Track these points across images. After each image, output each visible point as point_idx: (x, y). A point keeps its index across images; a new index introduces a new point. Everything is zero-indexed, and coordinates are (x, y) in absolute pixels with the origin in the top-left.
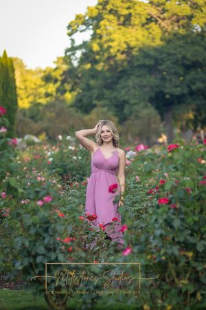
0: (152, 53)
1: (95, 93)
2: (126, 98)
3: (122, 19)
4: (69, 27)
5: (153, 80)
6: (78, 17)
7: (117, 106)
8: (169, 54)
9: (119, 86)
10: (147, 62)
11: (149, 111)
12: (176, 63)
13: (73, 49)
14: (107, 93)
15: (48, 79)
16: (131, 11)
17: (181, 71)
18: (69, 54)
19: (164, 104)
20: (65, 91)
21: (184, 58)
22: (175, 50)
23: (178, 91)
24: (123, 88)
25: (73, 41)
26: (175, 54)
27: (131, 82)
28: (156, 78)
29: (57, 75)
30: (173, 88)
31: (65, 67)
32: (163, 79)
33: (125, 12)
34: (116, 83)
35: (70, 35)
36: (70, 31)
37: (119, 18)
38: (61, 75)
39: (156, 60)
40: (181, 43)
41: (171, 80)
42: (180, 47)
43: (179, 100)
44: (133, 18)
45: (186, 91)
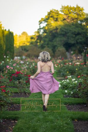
0: (64, 30)
1: (46, 43)
2: (56, 44)
3: (55, 19)
4: (39, 22)
5: (65, 39)
6: (42, 19)
7: (53, 47)
8: (70, 31)
9: (54, 41)
10: (63, 33)
11: (62, 49)
12: (72, 33)
13: (40, 29)
14: (50, 43)
15: (32, 38)
16: (58, 17)
17: (74, 36)
19: (68, 46)
20: (37, 42)
21: (75, 32)
22: (72, 29)
23: (73, 42)
24: (55, 41)
25: (40, 26)
26: (72, 31)
27: (58, 39)
29: (35, 37)
30: (72, 41)
31: (37, 34)
32: (68, 38)
33: (56, 17)
34: (53, 39)
35: (39, 24)
36: (40, 23)
37: (54, 19)
38: (36, 37)
39: (66, 32)
40: (74, 27)
41: (70, 39)
42: (74, 28)
43: (73, 45)
44: (58, 19)
45: (75, 42)
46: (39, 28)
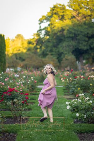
0: (73, 31)
1: (49, 49)
2: (62, 51)
3: (61, 17)
4: (40, 20)
5: (73, 43)
6: (43, 16)
7: (59, 55)
8: (81, 32)
9: (59, 46)
10: (71, 35)
11: (71, 57)
12: (84, 36)
13: (41, 30)
14: (54, 49)
15: (30, 43)
16: (64, 13)
17: (87, 39)
18: (39, 32)
19: (79, 53)
20: (37, 48)
21: (88, 33)
22: (84, 30)
23: (85, 48)
24: (61, 47)
25: (40, 27)
26: (84, 32)
27: (64, 44)
28: (75, 42)
29: (33, 41)
30: (84, 46)
31: (36, 38)
32: (79, 43)
33: (62, 14)
34: (58, 44)
35: (40, 24)
36: (40, 22)
37: (59, 17)
38: (35, 41)
39: (75, 34)
40: (86, 27)
41: (82, 43)
42: (86, 28)
43: (86, 52)
44: (65, 17)
45: (88, 48)
46: (39, 29)
